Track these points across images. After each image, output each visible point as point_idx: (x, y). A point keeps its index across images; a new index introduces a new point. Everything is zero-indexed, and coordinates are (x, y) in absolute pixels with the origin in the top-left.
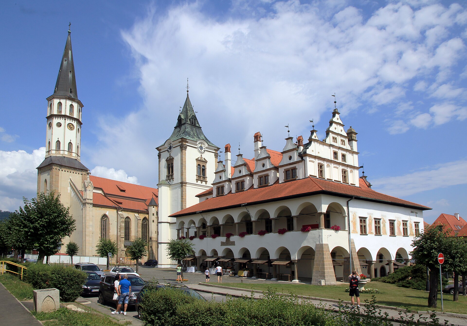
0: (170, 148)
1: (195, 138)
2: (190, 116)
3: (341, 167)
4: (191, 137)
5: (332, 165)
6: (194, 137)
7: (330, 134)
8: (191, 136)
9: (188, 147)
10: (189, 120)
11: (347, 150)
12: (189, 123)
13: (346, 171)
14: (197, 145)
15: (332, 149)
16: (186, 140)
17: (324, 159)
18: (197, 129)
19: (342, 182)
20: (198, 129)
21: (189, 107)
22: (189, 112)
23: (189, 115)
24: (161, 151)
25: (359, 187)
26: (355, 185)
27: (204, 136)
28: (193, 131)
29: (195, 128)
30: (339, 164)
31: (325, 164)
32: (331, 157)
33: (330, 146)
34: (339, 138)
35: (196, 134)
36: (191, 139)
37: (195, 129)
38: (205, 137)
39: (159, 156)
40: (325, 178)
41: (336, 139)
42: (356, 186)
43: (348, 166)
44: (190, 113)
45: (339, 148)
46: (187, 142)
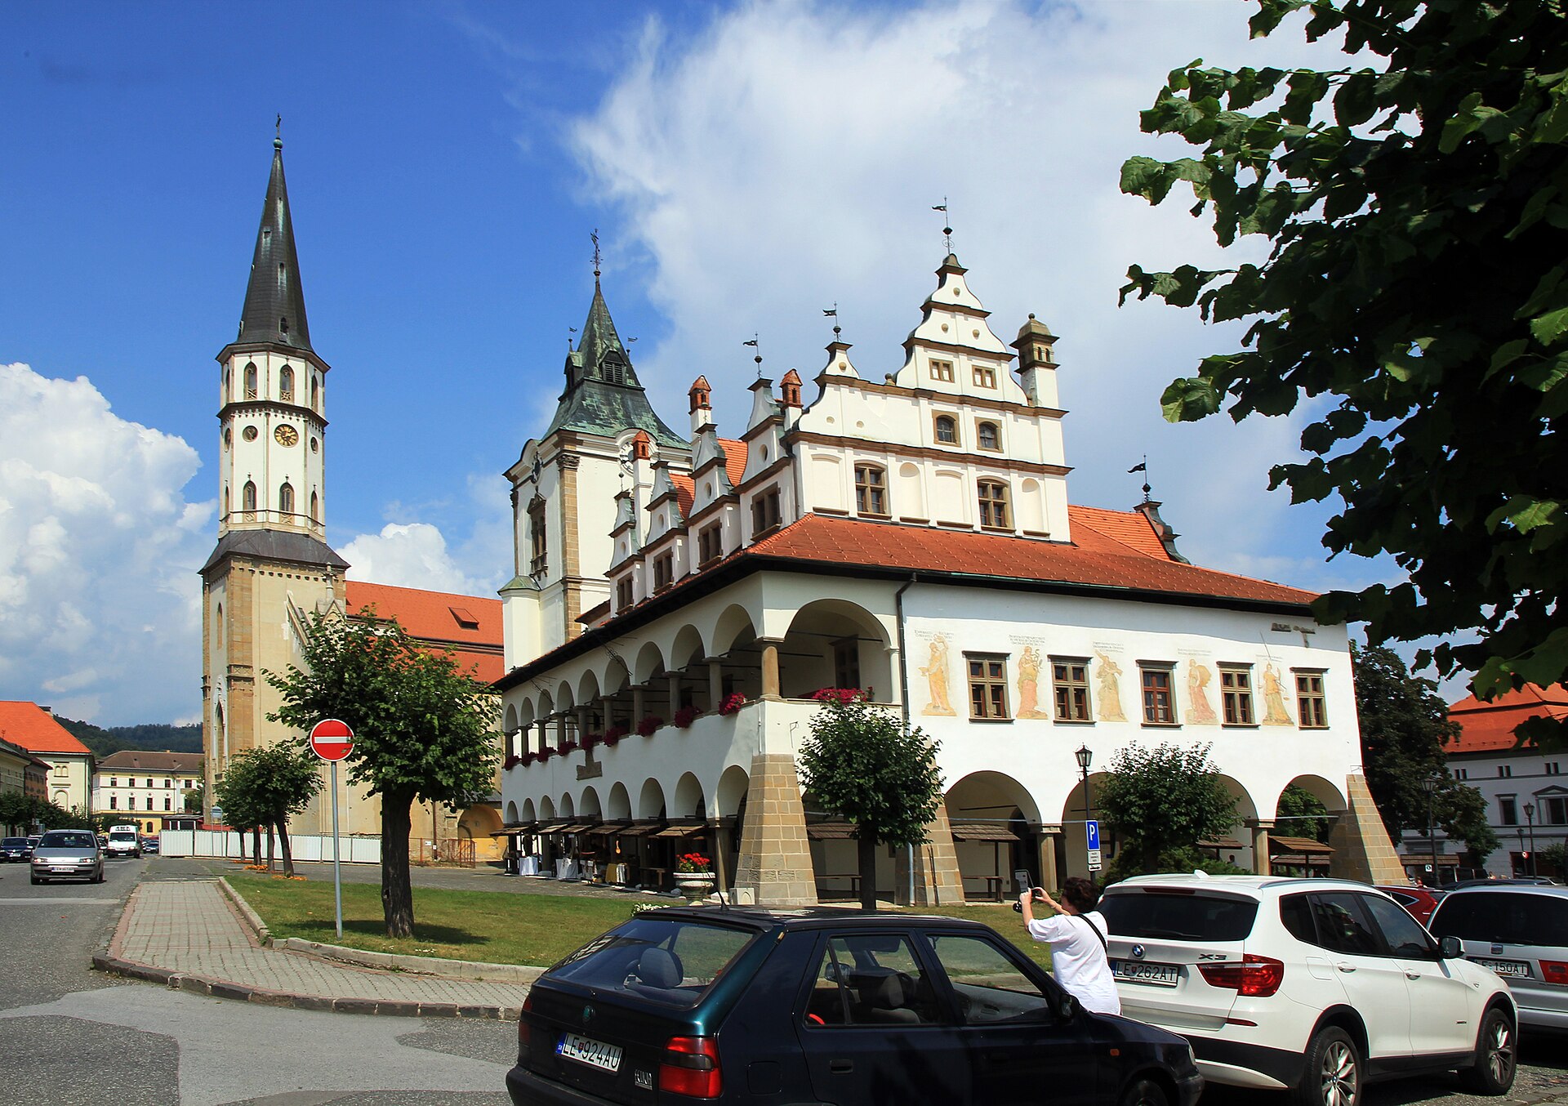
0: (537, 470)
1: (612, 427)
2: (602, 355)
3: (973, 473)
4: (598, 425)
5: (928, 467)
6: (611, 423)
7: (918, 349)
8: (601, 419)
9: (582, 458)
10: (596, 370)
11: (1003, 406)
12: (598, 378)
13: (1006, 486)
14: (616, 449)
15: (927, 408)
16: (576, 435)
17: (885, 448)
18: (628, 396)
19: (978, 527)
20: (631, 394)
21: (599, 325)
22: (598, 341)
23: (600, 350)
24: (519, 482)
25: (1072, 543)
26: (1048, 535)
27: (654, 415)
28: (610, 404)
29: (618, 393)
30: (964, 459)
31: (892, 464)
32: (927, 437)
33: (918, 393)
34: (963, 365)
35: (620, 414)
36: (597, 430)
37: (618, 396)
38: (657, 420)
39: (514, 498)
40: (890, 518)
41: (948, 366)
42: (1052, 538)
43: (1008, 464)
44: (604, 346)
45: (963, 400)
46: (580, 443)
